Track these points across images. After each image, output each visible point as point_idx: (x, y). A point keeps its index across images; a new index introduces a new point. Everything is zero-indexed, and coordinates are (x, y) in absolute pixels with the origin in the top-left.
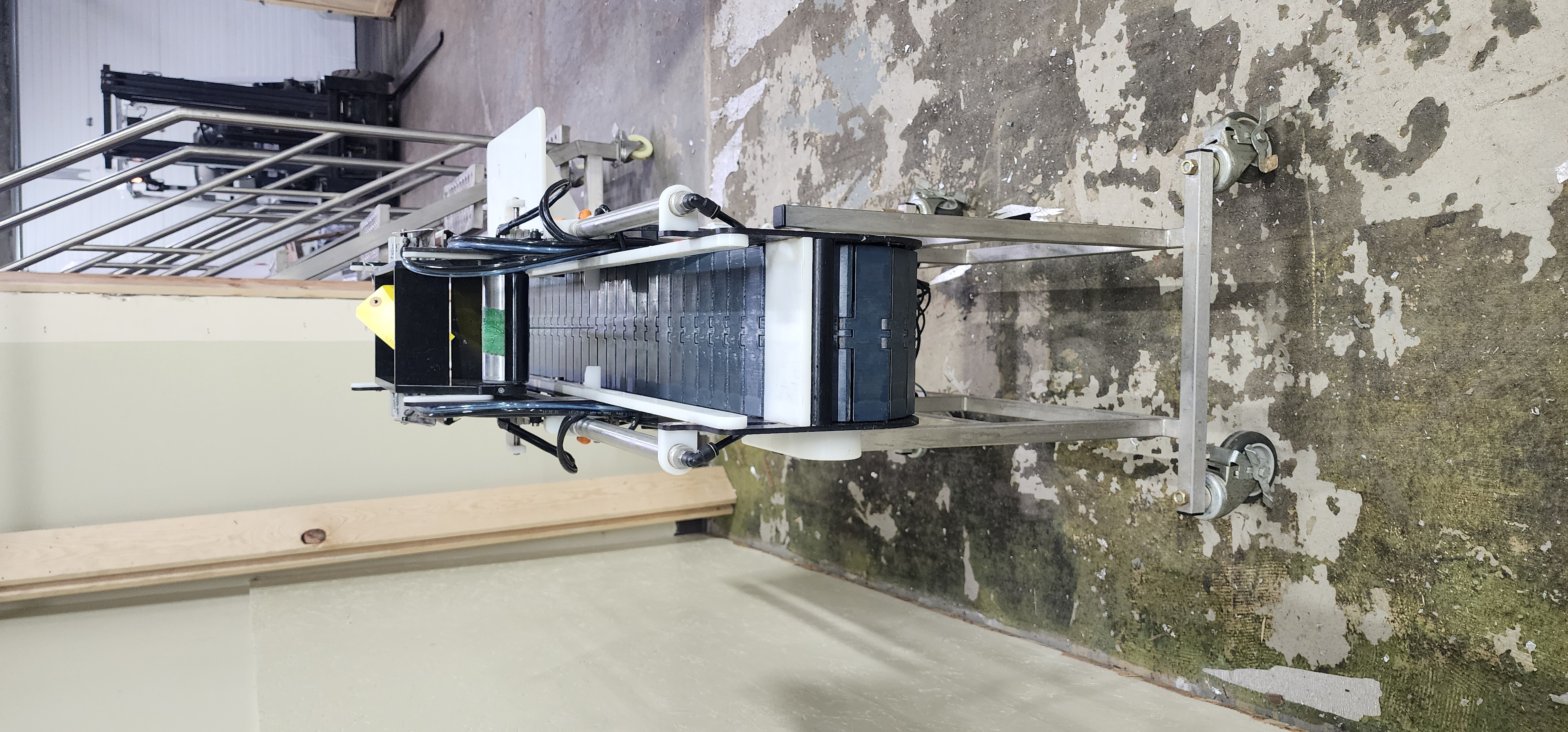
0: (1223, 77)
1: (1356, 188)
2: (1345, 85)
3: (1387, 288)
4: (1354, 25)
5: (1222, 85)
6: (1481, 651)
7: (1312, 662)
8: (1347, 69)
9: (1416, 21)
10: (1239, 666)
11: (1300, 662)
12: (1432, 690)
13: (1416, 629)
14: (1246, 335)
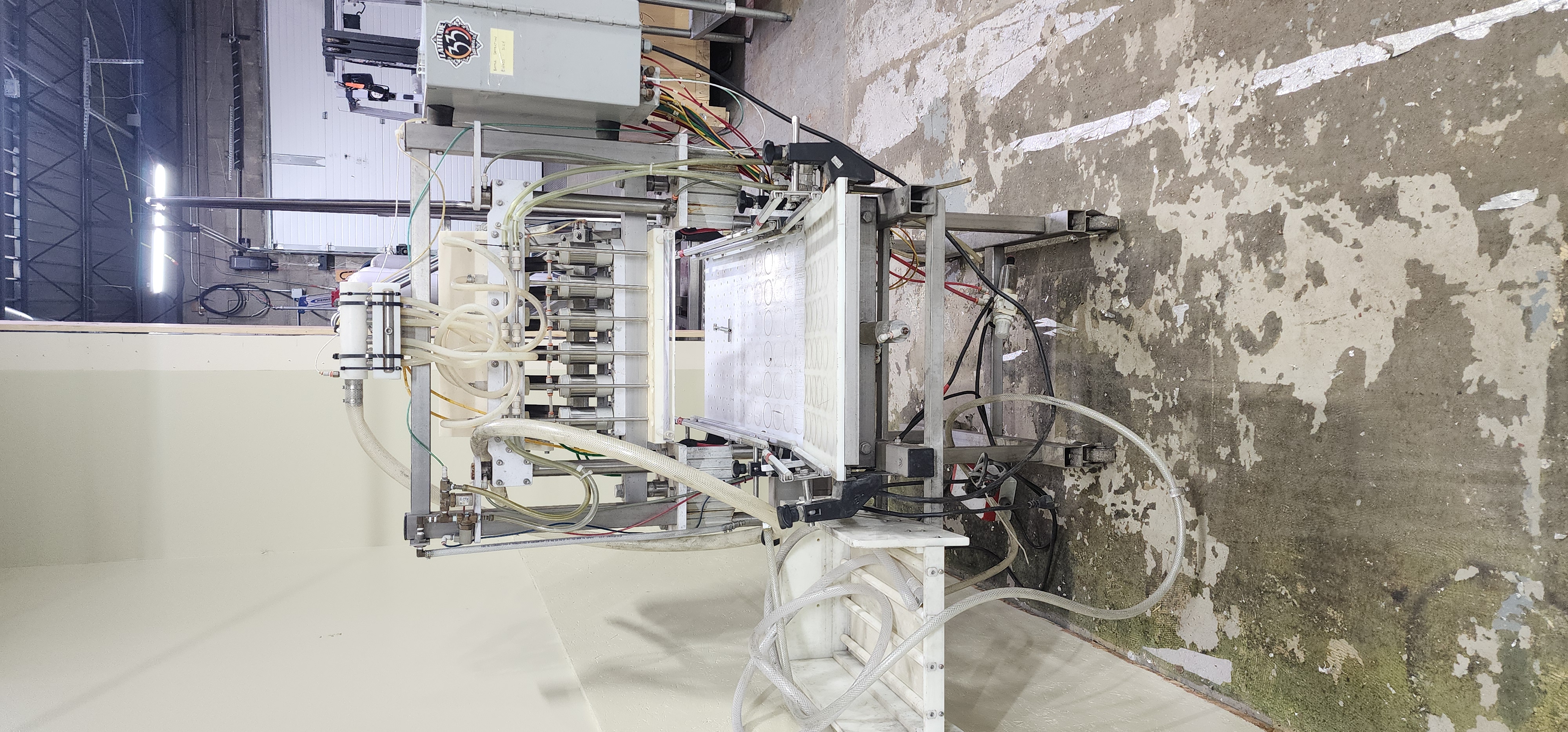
0: (1172, 266)
1: (1235, 357)
2: (1234, 291)
3: (1248, 424)
4: (1240, 254)
5: (1171, 272)
6: (1281, 648)
7: (1199, 647)
8: (1235, 282)
9: (1270, 261)
10: (1162, 647)
11: (1193, 646)
12: (1257, 669)
13: (1251, 632)
14: (1176, 437)
